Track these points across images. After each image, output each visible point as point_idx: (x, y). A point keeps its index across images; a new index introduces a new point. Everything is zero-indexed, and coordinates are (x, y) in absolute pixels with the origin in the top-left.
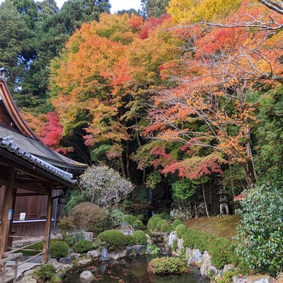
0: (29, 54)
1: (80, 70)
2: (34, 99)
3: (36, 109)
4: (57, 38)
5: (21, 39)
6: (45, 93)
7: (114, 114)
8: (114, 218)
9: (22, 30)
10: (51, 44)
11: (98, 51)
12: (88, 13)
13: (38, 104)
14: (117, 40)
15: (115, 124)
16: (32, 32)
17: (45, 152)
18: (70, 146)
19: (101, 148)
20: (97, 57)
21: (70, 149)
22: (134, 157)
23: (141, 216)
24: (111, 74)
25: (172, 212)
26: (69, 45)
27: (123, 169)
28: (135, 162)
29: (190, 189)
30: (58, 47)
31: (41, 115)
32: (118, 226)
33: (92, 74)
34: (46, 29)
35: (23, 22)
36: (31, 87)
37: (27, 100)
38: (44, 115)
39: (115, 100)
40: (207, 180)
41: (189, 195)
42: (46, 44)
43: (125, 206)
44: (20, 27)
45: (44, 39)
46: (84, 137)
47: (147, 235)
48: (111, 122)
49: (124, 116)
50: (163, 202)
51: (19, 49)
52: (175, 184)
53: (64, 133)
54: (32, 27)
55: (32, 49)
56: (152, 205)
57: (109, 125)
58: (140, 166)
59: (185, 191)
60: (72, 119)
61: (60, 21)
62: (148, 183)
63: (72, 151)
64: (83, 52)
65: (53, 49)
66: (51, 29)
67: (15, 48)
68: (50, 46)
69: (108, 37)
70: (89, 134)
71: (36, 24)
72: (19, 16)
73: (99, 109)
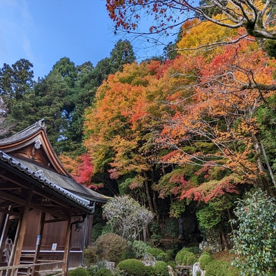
0: (70, 108)
1: (105, 113)
2: (73, 144)
3: (74, 152)
4: (91, 91)
5: (63, 96)
6: (81, 137)
7: (134, 147)
8: (136, 248)
9: (64, 89)
10: (86, 96)
11: (121, 95)
12: (116, 67)
13: (76, 148)
14: (138, 84)
15: (135, 156)
16: (73, 90)
17: (75, 187)
18: (101, 182)
19: (127, 182)
20: (119, 100)
21: (101, 185)
22: (155, 187)
23: (170, 251)
24: (131, 112)
25: (200, 246)
26: (98, 95)
27: (150, 202)
28: (156, 192)
29: (215, 217)
30: (91, 98)
31: (78, 157)
32: (140, 258)
33: (115, 115)
34: (82, 85)
35: (65, 83)
36: (70, 134)
37: (67, 146)
38: (80, 157)
39: (135, 134)
40: (230, 206)
41: (213, 224)
42: (82, 97)
43: (153, 240)
44: (62, 87)
45: (80, 94)
46: (109, 171)
47: (169, 266)
48: (132, 155)
49: (142, 148)
50: (194, 236)
51: (61, 104)
52: (199, 213)
53: (94, 171)
54: (73, 86)
55: (72, 103)
56: (183, 240)
57: (130, 158)
58: (161, 195)
59: (209, 220)
60: (101, 157)
61: (93, 77)
62: (171, 212)
63: (103, 186)
64: (108, 98)
65: (88, 100)
66: (86, 85)
67: (58, 104)
68: (86, 98)
69: (130, 83)
70: (113, 168)
71: (76, 83)
72: (63, 79)
73: (121, 144)
